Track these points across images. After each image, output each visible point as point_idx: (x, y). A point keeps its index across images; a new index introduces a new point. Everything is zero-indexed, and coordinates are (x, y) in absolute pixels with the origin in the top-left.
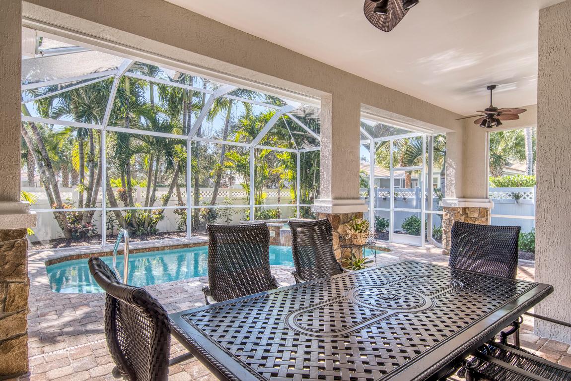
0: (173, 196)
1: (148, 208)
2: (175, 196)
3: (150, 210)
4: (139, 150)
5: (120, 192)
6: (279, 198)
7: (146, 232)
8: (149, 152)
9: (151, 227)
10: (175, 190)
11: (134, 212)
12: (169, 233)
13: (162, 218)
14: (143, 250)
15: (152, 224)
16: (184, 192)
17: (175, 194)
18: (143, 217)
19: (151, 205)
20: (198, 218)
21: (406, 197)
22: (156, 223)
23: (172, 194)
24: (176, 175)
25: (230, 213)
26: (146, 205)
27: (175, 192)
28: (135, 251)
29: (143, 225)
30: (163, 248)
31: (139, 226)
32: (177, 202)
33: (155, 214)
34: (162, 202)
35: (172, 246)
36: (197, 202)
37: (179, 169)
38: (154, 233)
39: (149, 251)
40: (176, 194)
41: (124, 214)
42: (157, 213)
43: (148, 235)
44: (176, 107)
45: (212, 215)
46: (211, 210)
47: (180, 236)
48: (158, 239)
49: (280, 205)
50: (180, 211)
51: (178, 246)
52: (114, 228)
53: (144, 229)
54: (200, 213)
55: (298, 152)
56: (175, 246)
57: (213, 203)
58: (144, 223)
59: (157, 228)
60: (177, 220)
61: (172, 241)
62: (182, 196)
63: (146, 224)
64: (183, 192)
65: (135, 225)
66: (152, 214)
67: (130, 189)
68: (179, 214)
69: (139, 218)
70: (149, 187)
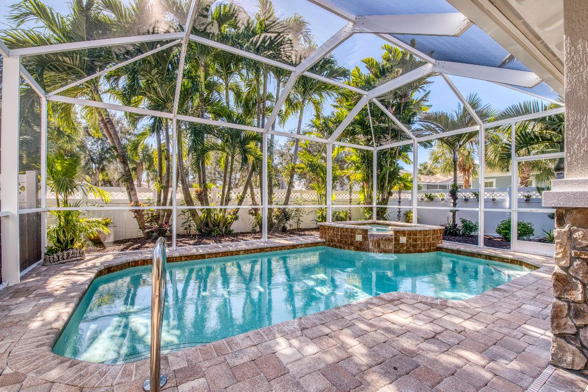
0: (247, 197)
1: (223, 207)
2: (248, 197)
3: (225, 210)
4: (214, 147)
5: (197, 192)
6: (351, 199)
7: (221, 233)
8: (223, 150)
9: (226, 228)
10: (249, 190)
11: (209, 211)
12: (244, 234)
13: (237, 218)
14: (216, 255)
15: (227, 224)
16: (258, 193)
17: (248, 195)
18: (218, 217)
19: (226, 204)
20: (272, 219)
21: (495, 197)
22: (230, 223)
23: (246, 195)
24: (251, 176)
25: (301, 214)
26: (222, 204)
27: (248, 193)
28: (206, 256)
29: (218, 226)
30: (237, 253)
31: (214, 226)
32: (251, 203)
33: (230, 214)
34: (237, 202)
35: (247, 250)
36: (270, 202)
37: (254, 169)
38: (229, 234)
39: (222, 256)
40: (250, 195)
41: (200, 214)
42: (232, 213)
43: (223, 236)
44: (249, 111)
45: (285, 216)
46: (284, 211)
47: (255, 238)
48: (232, 241)
49: (352, 206)
50: (254, 212)
51: (254, 250)
52: (191, 228)
53: (219, 230)
54: (273, 214)
55: (374, 150)
56: (250, 250)
57: (286, 203)
58: (219, 223)
59: (231, 228)
60: (251, 220)
61: (247, 244)
62: (256, 197)
63: (221, 224)
64: (256, 194)
65: (211, 225)
66: (226, 214)
67: (206, 189)
68: (252, 214)
69: (214, 219)
70: (224, 188)
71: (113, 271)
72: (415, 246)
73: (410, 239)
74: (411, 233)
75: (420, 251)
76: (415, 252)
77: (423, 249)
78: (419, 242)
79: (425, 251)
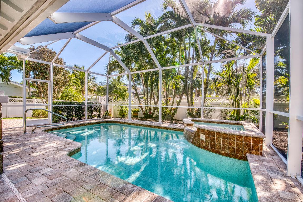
71: (108, 123)
72: (213, 146)
73: (208, 137)
74: (209, 132)
75: (218, 152)
76: (213, 151)
77: (223, 152)
78: (217, 143)
79: (225, 155)
